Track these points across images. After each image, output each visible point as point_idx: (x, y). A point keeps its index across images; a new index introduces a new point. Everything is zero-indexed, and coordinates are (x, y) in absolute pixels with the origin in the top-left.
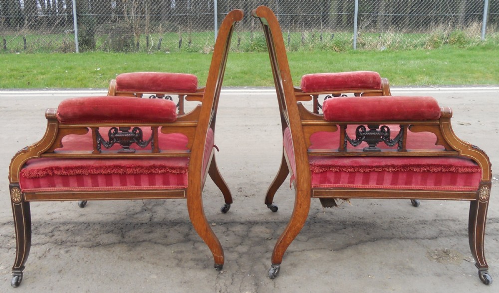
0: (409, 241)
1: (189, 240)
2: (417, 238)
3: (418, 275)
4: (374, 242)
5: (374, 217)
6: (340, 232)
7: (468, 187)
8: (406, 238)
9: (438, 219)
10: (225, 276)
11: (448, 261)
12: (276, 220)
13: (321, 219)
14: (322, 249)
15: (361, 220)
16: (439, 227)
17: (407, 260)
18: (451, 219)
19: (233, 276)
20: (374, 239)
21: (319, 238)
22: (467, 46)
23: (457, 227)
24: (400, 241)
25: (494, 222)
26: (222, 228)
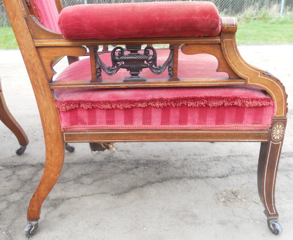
0: (199, 181)
2: (207, 177)
3: (200, 224)
4: (162, 182)
5: (169, 155)
6: (131, 172)
7: (257, 125)
8: (196, 178)
9: (233, 155)
11: (236, 204)
13: (116, 158)
14: (103, 193)
16: (232, 164)
17: (192, 204)
18: (244, 154)
20: (163, 179)
21: (105, 180)
22: (270, 21)
23: (249, 163)
25: (286, 157)
26: (9, 172)
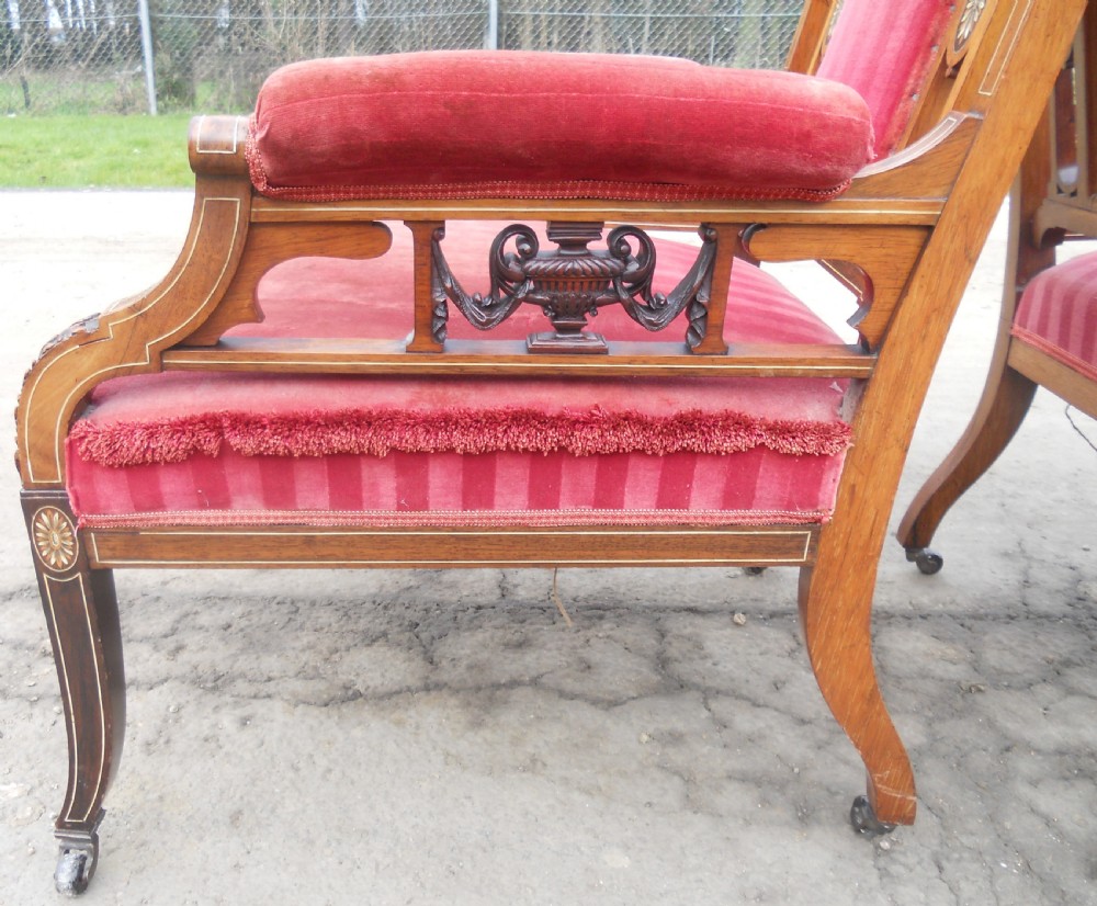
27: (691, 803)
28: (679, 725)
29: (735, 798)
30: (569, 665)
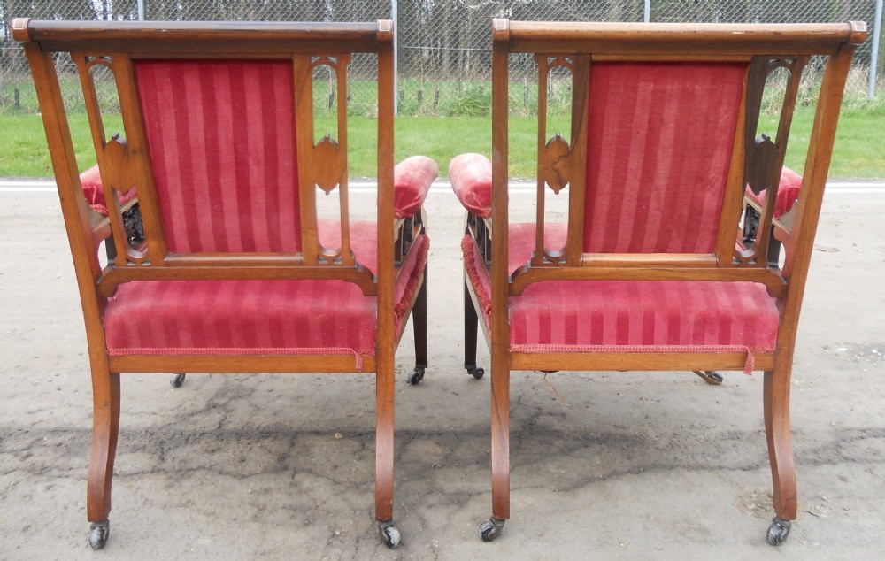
0: (707, 475)
1: (286, 468)
2: (720, 468)
3: (715, 542)
4: (638, 474)
5: (643, 425)
6: (576, 453)
8: (700, 468)
10: (342, 542)
12: (458, 429)
13: (543, 427)
14: (536, 487)
15: (620, 431)
17: (698, 511)
19: (358, 541)
20: (639, 467)
21: (535, 466)
22: (844, 110)
24: (687, 474)
25: (870, 436)
26: (354, 444)
27: (255, 518)
28: (273, 485)
29: (282, 515)
30: (234, 459)
